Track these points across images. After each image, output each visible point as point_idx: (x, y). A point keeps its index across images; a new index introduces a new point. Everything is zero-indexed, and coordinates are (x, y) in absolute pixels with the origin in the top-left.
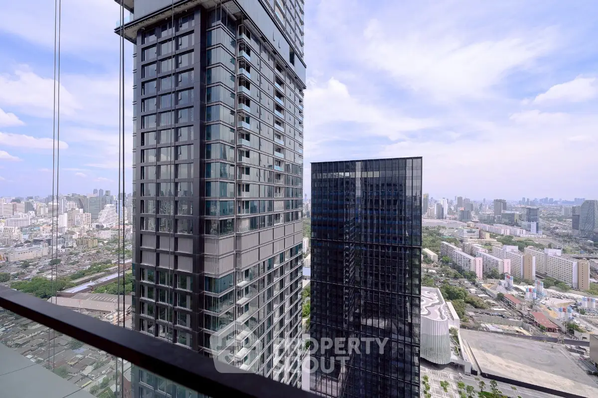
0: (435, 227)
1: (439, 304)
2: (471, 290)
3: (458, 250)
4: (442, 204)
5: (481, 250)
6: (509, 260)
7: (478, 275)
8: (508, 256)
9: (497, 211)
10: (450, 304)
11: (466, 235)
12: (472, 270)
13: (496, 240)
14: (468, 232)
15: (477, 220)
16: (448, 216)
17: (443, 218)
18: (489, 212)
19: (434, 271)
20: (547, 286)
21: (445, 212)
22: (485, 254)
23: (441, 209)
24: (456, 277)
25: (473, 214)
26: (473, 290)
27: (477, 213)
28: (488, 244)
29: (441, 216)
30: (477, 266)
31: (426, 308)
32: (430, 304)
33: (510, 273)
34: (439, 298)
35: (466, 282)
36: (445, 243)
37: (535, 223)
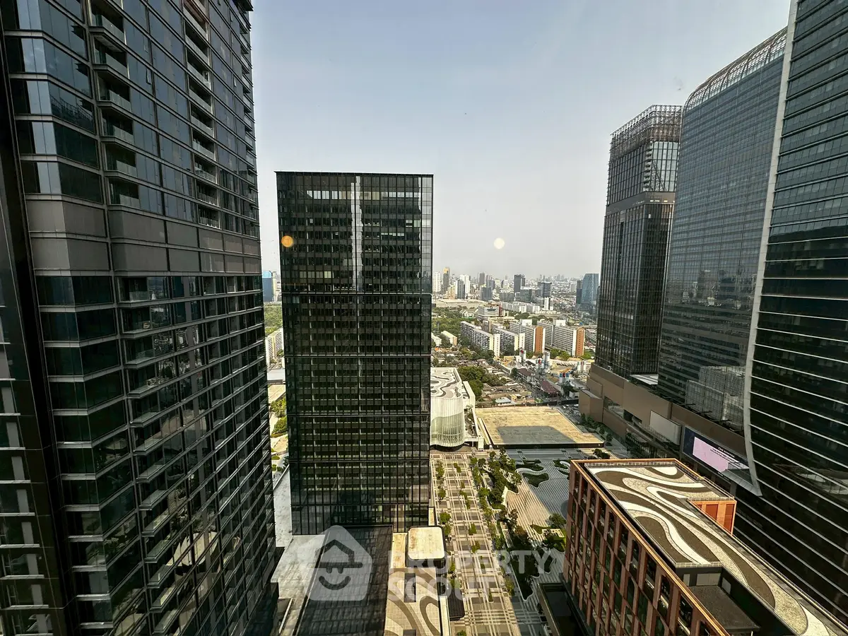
0: (455, 308)
1: (455, 382)
2: (488, 369)
3: (478, 329)
4: (463, 280)
5: (500, 327)
6: (523, 335)
7: (495, 354)
8: (523, 330)
9: (517, 288)
10: (466, 383)
11: (487, 314)
12: (491, 349)
13: (513, 318)
14: (489, 310)
15: (498, 298)
16: (469, 295)
17: (464, 298)
18: (509, 290)
19: (452, 355)
20: (553, 357)
21: (467, 290)
22: (503, 331)
23: (462, 286)
24: (474, 359)
25: (494, 292)
26: (490, 370)
27: (498, 290)
28: (507, 323)
29: (461, 295)
30: (495, 345)
31: (441, 389)
32: (446, 384)
33: (523, 347)
34: (456, 378)
35: (484, 362)
36: (464, 322)
37: (548, 298)
